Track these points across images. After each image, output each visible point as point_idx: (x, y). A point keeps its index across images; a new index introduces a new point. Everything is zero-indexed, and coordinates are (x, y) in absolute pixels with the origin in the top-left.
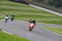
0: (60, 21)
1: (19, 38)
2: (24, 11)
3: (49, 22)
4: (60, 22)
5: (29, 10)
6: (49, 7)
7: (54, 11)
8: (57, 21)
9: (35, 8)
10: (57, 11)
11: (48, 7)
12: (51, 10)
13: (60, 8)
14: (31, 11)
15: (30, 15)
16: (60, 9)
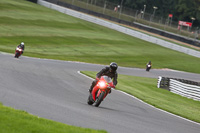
0: (137, 54)
1: (8, 112)
2: (22, 23)
3: (105, 57)
4: (138, 57)
5: (38, 21)
6: (104, 10)
7: (120, 22)
8: (130, 57)
9: (57, 12)
10: (130, 24)
11: (98, 9)
12: (110, 18)
13: (139, 13)
14: (44, 21)
15: (41, 35)
16: (139, 15)
